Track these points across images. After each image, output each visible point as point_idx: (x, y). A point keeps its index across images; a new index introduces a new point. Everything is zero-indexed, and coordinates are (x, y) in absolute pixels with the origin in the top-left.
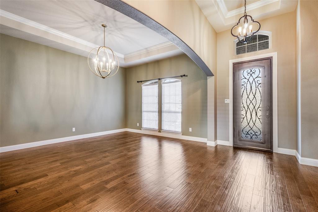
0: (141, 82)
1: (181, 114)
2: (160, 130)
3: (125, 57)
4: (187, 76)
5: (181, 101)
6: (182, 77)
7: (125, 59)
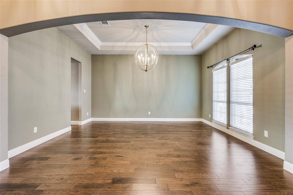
0: (212, 66)
1: (252, 107)
2: (228, 126)
3: (192, 45)
4: (261, 46)
5: (252, 87)
6: (253, 49)
7: (192, 46)
